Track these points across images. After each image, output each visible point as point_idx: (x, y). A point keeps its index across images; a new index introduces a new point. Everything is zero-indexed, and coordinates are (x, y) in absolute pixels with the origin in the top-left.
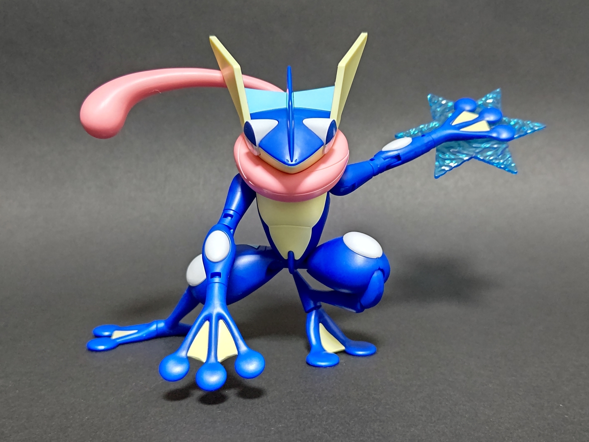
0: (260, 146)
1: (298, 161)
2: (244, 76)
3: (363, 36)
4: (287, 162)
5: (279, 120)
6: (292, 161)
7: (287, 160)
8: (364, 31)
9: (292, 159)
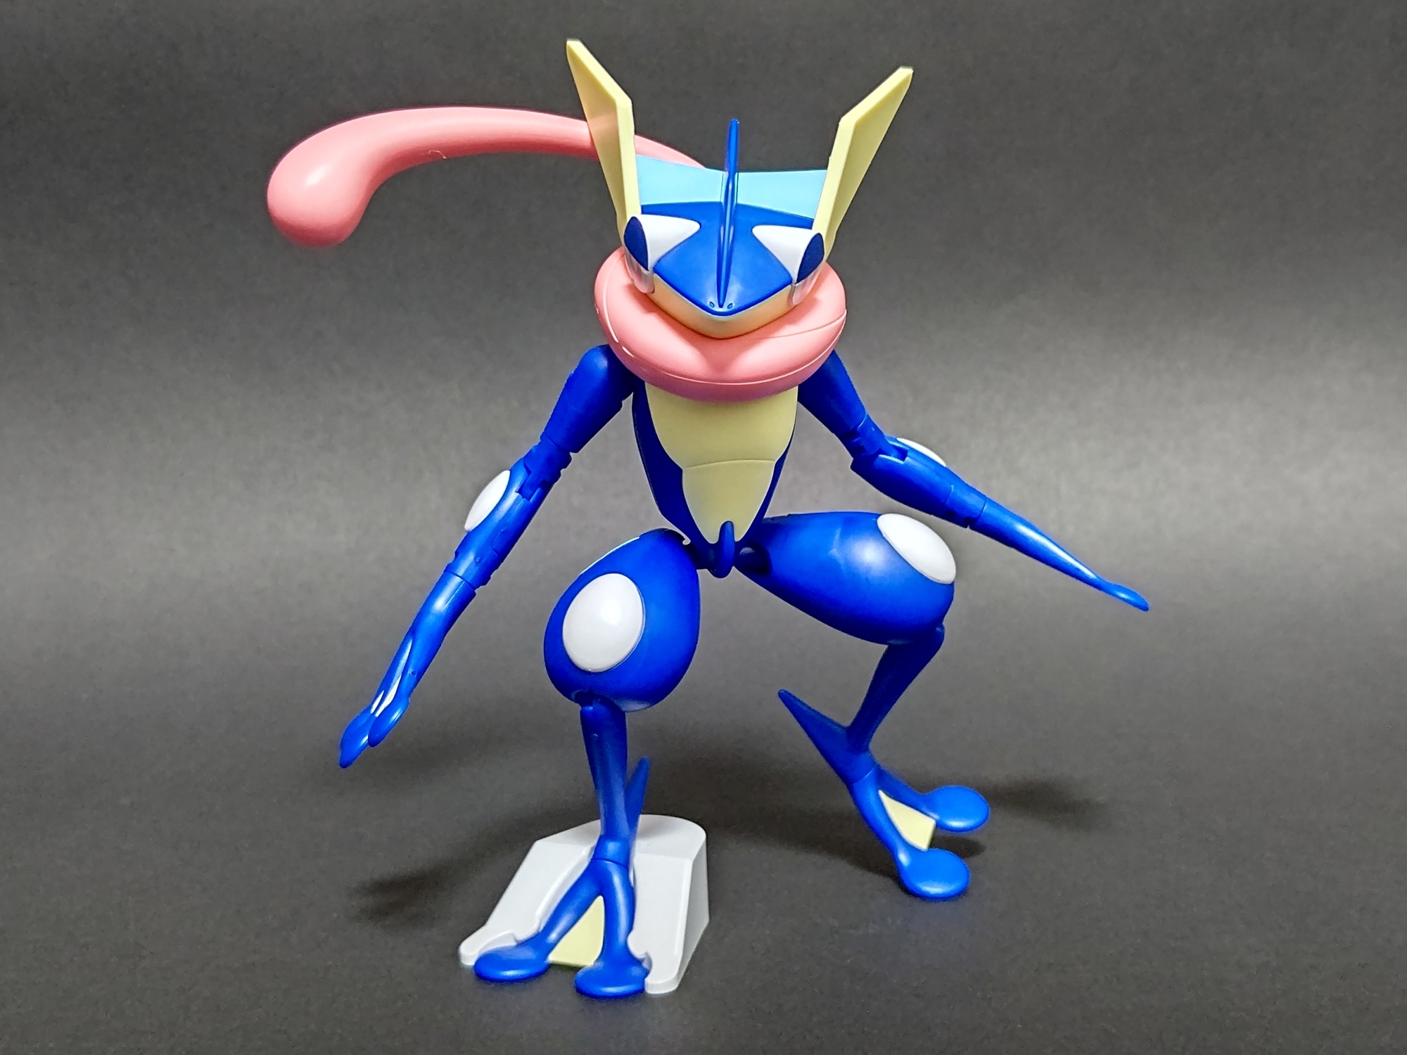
0: (655, 270)
1: (734, 307)
2: (637, 137)
3: (903, 74)
4: (710, 307)
5: (703, 222)
6: (721, 306)
7: (711, 302)
8: (906, 65)
9: (721, 302)
